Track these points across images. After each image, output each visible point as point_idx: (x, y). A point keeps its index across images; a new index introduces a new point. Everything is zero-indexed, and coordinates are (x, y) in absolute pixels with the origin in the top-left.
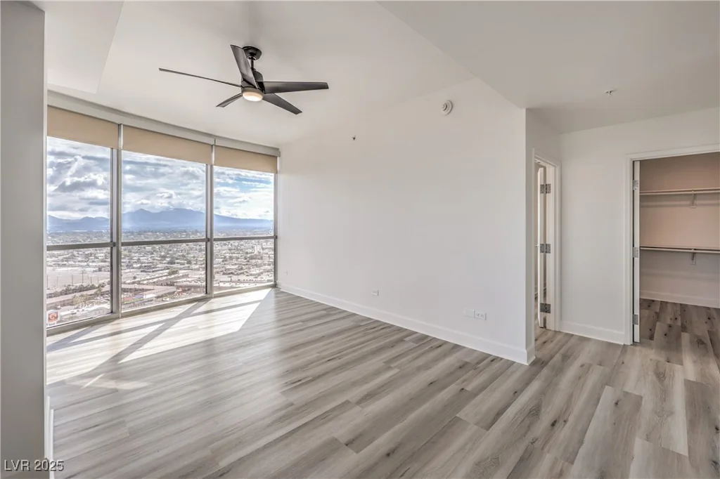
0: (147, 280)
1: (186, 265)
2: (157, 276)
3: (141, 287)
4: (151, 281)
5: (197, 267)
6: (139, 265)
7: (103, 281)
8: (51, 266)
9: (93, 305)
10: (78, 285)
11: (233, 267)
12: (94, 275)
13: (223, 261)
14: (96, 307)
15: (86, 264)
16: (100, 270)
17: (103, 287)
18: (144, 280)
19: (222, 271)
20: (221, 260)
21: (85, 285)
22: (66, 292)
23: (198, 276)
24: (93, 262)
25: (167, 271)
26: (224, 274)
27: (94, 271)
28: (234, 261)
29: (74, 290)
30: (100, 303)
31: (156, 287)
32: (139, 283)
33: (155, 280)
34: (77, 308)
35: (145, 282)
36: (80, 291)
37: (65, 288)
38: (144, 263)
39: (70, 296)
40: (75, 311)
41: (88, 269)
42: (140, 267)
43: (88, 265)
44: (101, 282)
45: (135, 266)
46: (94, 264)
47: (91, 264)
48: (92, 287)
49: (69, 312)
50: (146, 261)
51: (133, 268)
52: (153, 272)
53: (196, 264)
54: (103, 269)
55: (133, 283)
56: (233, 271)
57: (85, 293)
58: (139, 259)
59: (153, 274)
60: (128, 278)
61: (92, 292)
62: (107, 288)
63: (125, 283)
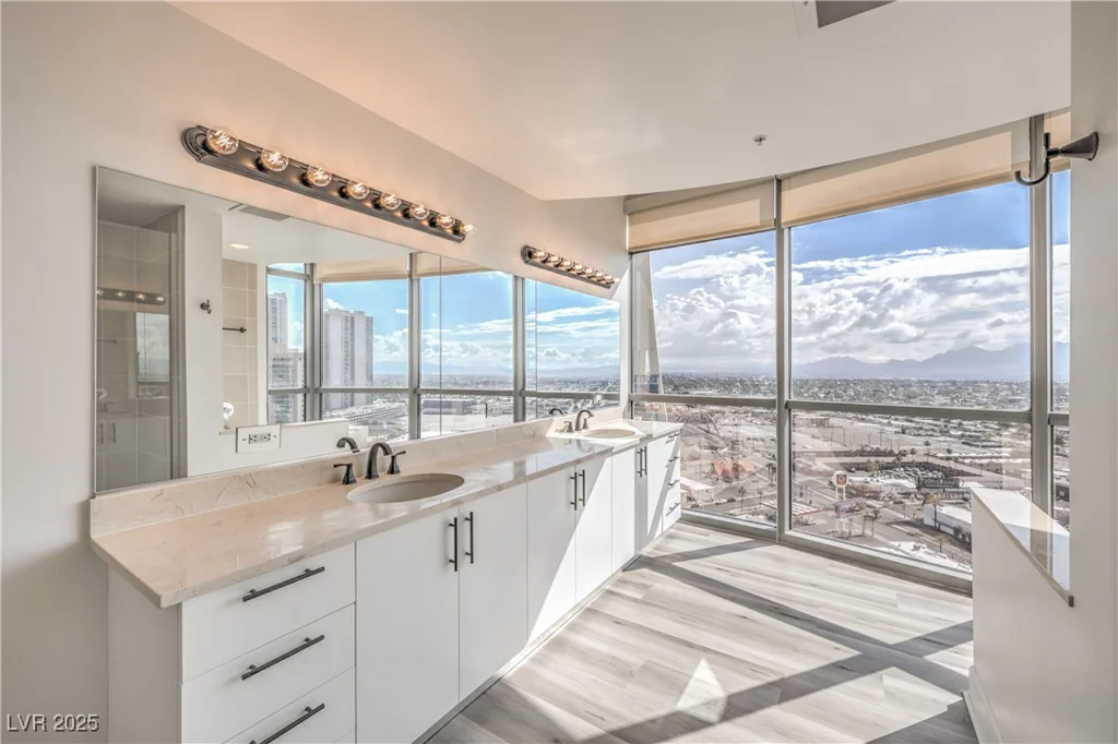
0: (972, 458)
2: (990, 454)
3: (960, 467)
4: (977, 461)
6: (960, 433)
7: (905, 448)
8: (850, 419)
9: (890, 478)
10: (875, 446)
12: (895, 437)
14: (893, 481)
15: (886, 421)
16: (903, 432)
17: (904, 455)
18: (965, 458)
21: (882, 448)
22: (862, 453)
24: (897, 420)
25: (1009, 450)
27: (896, 432)
29: (869, 452)
30: (899, 477)
31: (984, 473)
32: (956, 460)
33: (985, 461)
34: (872, 476)
35: (967, 461)
36: (877, 456)
37: (859, 448)
38: (969, 430)
39: (864, 459)
40: (869, 479)
41: (890, 429)
42: (962, 436)
43: (890, 424)
44: (903, 448)
45: (953, 432)
46: (896, 423)
47: (893, 422)
48: (891, 454)
49: (862, 479)
50: (973, 428)
51: (951, 436)
52: (983, 447)
54: (907, 431)
55: (948, 459)
57: (880, 459)
58: (961, 424)
59: (982, 450)
60: (939, 450)
61: (890, 459)
62: (908, 459)
63: (934, 456)
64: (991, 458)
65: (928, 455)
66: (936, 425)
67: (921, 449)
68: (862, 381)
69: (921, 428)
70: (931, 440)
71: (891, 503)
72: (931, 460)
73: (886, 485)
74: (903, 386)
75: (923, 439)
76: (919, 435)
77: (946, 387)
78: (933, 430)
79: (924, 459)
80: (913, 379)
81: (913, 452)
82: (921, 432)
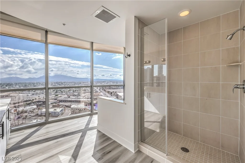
1: (61, 93)
5: (64, 94)
7: (34, 98)
8: (17, 93)
9: (30, 106)
10: (25, 99)
11: (76, 94)
12: (31, 96)
13: (73, 92)
14: (31, 107)
16: (33, 95)
17: (34, 100)
19: (72, 95)
20: (72, 91)
21: (28, 100)
23: (64, 97)
24: (31, 92)
25: (55, 95)
26: (73, 96)
27: (31, 95)
28: (77, 92)
29: (24, 101)
30: (32, 106)
33: (50, 98)
34: (25, 107)
36: (26, 102)
37: (21, 101)
39: (22, 103)
40: (24, 108)
43: (29, 93)
44: (33, 99)
46: (31, 93)
47: (30, 93)
48: (30, 100)
49: (22, 109)
51: (44, 94)
53: (64, 93)
54: (34, 94)
56: (76, 95)
57: (27, 102)
60: (42, 97)
61: (30, 102)
62: (35, 101)
63: (41, 99)
64: (52, 97)
65: (39, 99)
66: (40, 92)
67: (37, 98)
68: (21, 83)
69: (37, 93)
70: (40, 95)
71: (30, 112)
72: (40, 100)
73: (29, 108)
74: (32, 84)
75: (38, 96)
76: (37, 95)
77: (43, 84)
78: (40, 93)
79: (38, 100)
80: (35, 82)
81: (36, 99)
82: (37, 94)
